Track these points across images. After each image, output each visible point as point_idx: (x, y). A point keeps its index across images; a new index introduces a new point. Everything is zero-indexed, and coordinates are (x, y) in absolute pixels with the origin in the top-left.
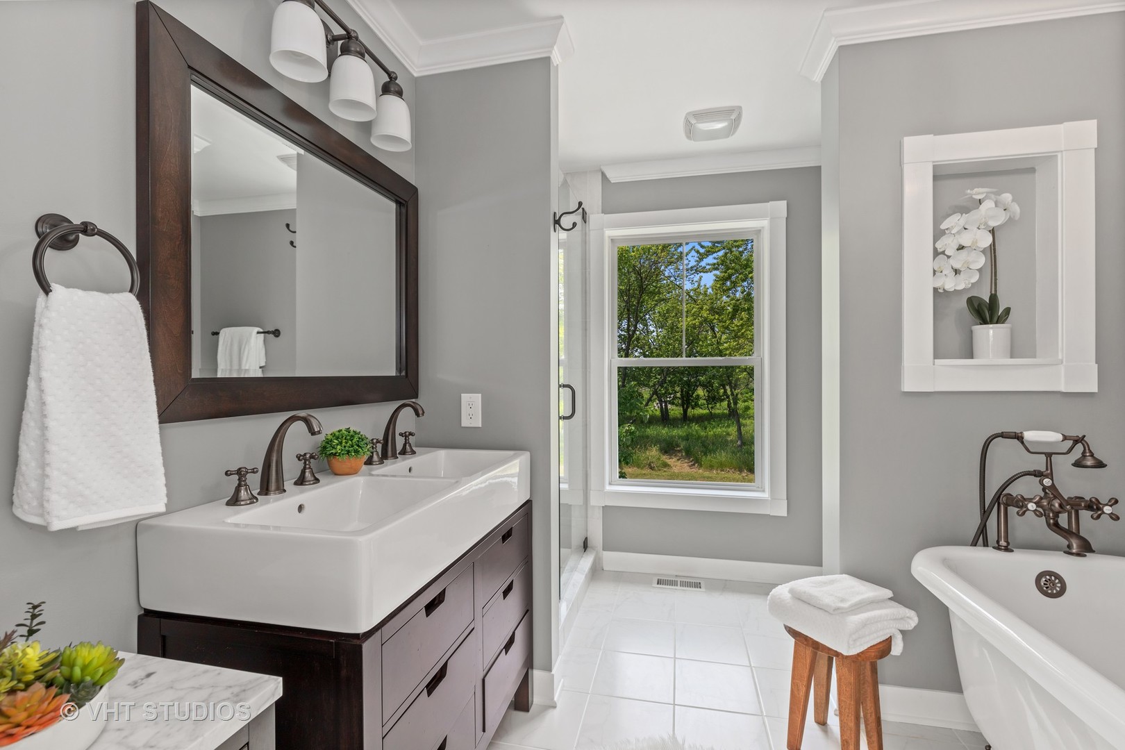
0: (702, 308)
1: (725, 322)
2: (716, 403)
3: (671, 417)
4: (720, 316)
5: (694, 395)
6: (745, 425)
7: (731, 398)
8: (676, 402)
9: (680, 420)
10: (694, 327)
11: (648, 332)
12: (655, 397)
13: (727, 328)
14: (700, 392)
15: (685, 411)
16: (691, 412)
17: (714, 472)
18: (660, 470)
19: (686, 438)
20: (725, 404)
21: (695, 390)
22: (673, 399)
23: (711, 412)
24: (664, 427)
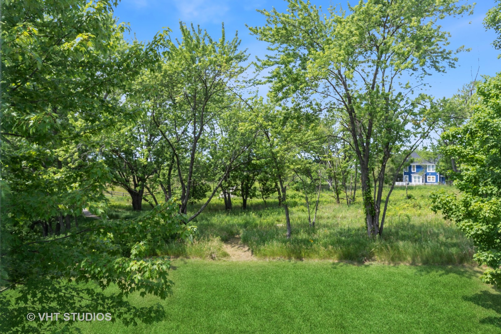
0: (257, 116)
1: (277, 128)
2: (269, 194)
3: (233, 205)
4: (273, 123)
5: (252, 188)
6: (292, 213)
7: (281, 190)
8: (238, 192)
9: (241, 208)
10: (251, 132)
11: (214, 135)
12: (220, 189)
13: (279, 133)
14: (257, 184)
15: (245, 201)
16: (249, 201)
17: (267, 260)
18: (220, 260)
19: (245, 225)
20: (276, 194)
21: (252, 183)
22: (235, 191)
23: (265, 202)
24: (227, 215)
